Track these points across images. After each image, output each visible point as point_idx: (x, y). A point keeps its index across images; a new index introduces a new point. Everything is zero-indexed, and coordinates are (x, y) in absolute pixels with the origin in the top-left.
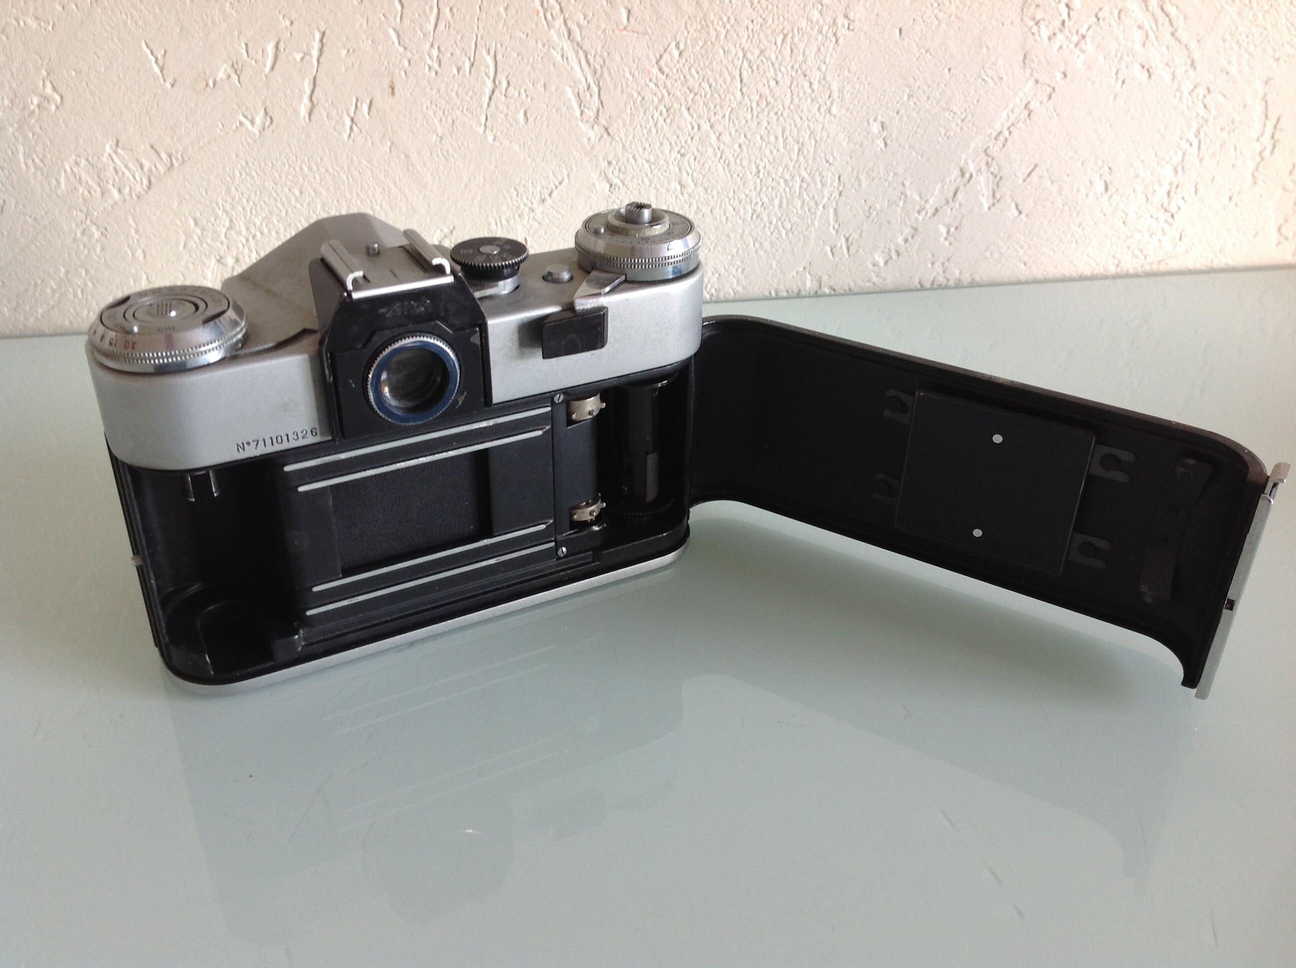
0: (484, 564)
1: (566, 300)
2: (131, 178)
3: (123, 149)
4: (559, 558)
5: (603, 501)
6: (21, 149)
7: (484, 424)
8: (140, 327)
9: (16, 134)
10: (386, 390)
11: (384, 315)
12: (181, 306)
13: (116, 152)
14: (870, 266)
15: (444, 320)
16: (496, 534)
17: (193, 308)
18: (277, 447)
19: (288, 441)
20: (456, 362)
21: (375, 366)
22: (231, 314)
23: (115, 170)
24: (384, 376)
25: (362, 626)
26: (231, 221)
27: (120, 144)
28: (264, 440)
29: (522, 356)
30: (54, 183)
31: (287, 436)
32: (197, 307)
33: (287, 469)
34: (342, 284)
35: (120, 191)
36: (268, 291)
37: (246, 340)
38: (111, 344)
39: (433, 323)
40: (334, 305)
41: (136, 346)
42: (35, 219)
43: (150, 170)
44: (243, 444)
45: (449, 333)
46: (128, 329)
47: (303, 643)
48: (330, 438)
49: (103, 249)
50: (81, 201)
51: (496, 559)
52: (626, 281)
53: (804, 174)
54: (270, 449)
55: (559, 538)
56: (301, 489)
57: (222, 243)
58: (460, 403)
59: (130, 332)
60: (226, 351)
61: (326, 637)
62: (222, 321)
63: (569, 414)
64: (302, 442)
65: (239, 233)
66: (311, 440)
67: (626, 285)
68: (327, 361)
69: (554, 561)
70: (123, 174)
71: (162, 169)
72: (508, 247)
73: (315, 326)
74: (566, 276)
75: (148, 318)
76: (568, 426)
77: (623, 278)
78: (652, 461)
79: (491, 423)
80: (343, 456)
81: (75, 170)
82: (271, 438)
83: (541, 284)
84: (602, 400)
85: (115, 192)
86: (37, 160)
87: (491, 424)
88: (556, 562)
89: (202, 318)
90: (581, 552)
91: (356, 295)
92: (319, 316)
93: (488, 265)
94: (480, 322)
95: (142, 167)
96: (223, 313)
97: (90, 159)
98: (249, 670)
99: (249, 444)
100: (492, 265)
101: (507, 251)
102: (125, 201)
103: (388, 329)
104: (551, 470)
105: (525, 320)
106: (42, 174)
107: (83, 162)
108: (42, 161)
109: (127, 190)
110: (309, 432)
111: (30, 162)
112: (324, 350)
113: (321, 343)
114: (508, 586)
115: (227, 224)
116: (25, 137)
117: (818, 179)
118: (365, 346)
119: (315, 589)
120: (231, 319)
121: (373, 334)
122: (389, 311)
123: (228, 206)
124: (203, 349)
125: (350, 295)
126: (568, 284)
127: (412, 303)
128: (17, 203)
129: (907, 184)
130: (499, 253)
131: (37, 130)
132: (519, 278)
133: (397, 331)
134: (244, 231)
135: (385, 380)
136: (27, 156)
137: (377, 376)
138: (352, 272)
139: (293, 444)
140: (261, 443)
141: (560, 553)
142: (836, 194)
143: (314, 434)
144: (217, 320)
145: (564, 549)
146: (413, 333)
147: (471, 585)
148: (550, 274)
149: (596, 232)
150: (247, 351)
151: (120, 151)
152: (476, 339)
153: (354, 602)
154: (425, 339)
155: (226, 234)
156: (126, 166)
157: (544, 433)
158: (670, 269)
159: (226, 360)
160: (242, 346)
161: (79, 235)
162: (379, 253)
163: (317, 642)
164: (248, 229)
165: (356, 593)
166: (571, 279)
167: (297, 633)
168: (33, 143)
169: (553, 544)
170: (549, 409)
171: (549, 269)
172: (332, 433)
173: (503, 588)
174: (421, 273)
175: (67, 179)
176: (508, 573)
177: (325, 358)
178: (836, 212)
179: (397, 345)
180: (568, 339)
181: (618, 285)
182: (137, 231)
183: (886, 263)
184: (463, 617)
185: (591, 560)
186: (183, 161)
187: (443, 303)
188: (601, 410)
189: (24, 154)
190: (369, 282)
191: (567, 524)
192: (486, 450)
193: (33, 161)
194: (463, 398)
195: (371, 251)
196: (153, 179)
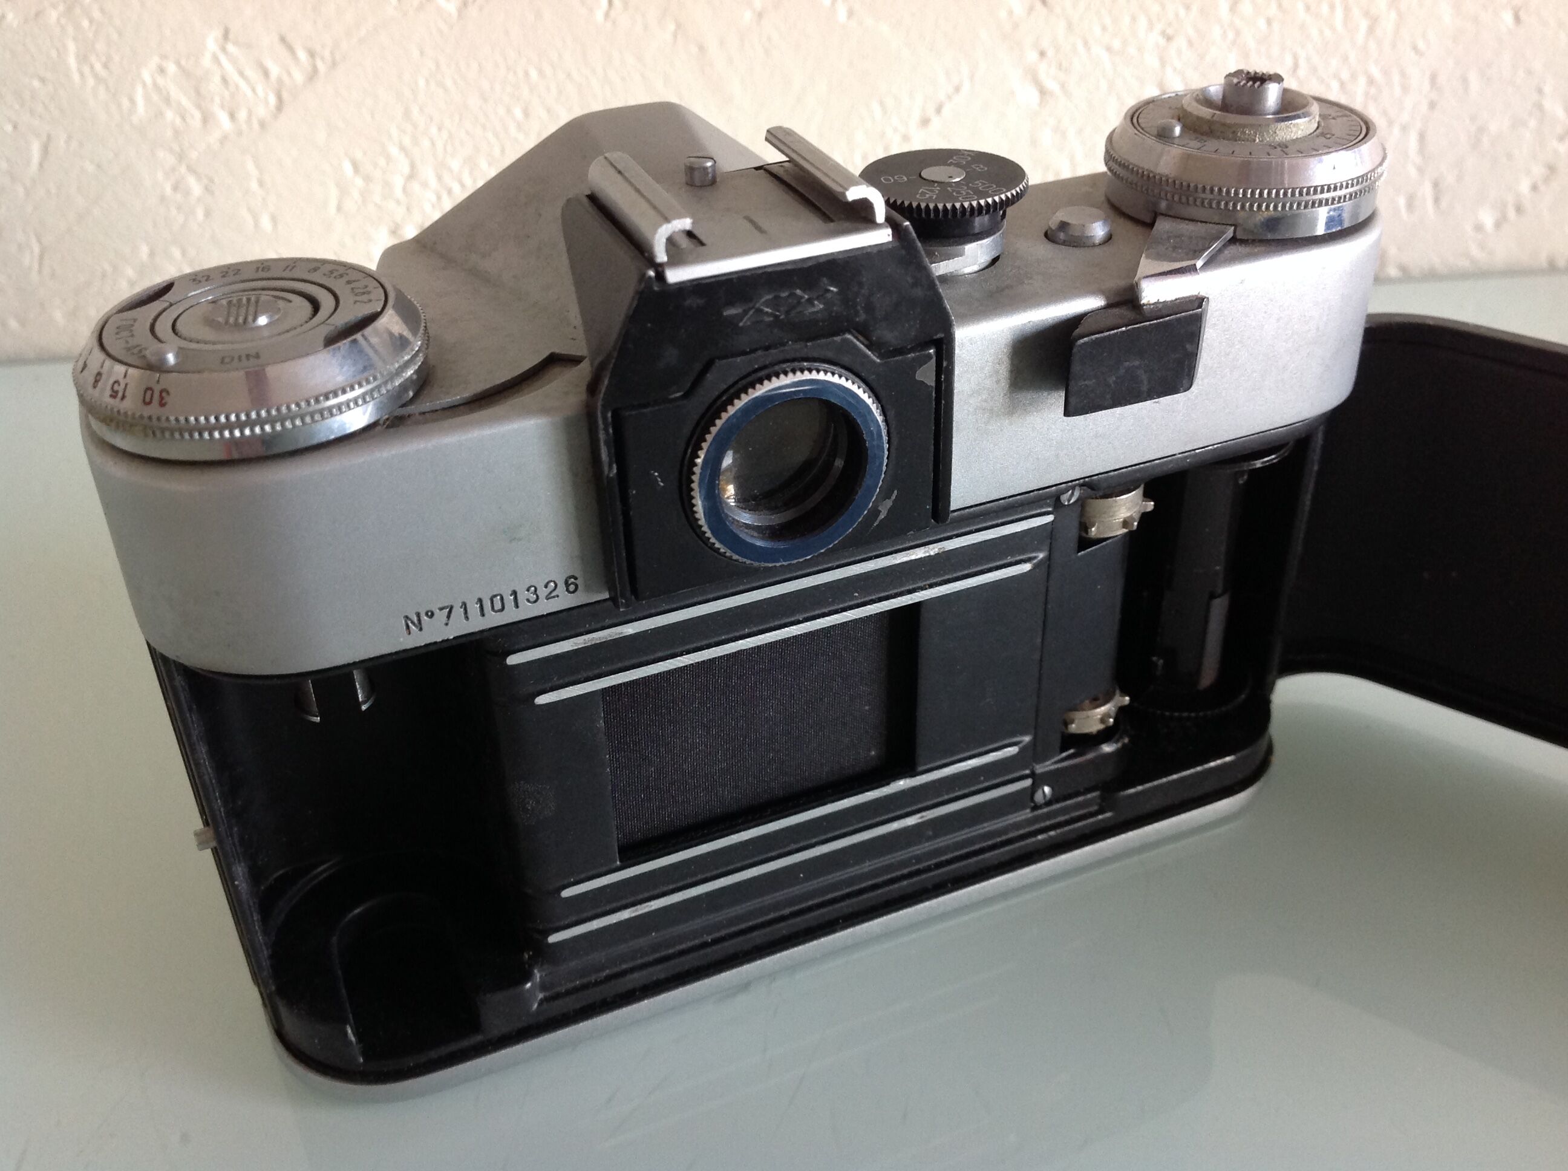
0: (895, 826)
1: (1117, 283)
2: (249, 93)
3: (236, 43)
4: (1036, 807)
5: (1124, 692)
6: (72, 47)
7: (919, 553)
8: (180, 352)
9: (63, 21)
10: (731, 490)
11: (732, 322)
12: (281, 304)
13: (224, 49)
14: (1469, 228)
15: (863, 331)
16: (921, 769)
17: (307, 307)
18: (494, 620)
19: (517, 606)
20: (882, 425)
21: (709, 438)
22: (391, 322)
23: (225, 80)
24: (728, 461)
25: (657, 955)
26: (413, 166)
27: (231, 36)
28: (464, 605)
29: (1012, 409)
30: (125, 103)
31: (514, 593)
32: (316, 306)
33: (513, 660)
34: (641, 249)
35: (232, 116)
36: (475, 273)
37: (424, 381)
38: (114, 395)
39: (838, 339)
40: (624, 300)
41: (167, 399)
42: (99, 166)
43: (280, 81)
44: (418, 615)
45: (874, 362)
46: (153, 359)
47: (541, 996)
48: (606, 595)
49: (208, 213)
50: (169, 133)
51: (919, 815)
52: (1233, 240)
53: (1376, 72)
54: (477, 624)
55: (1040, 769)
56: (542, 700)
57: (398, 202)
58: (882, 516)
59: (157, 367)
60: (379, 409)
61: (585, 980)
62: (374, 340)
63: (1084, 527)
64: (545, 607)
65: (425, 185)
66: (564, 601)
67: (1234, 249)
68: (606, 429)
69: (1026, 814)
70: (237, 86)
71: (299, 77)
72: (981, 168)
73: (580, 348)
74: (1098, 230)
75: (207, 334)
76: (1078, 552)
77: (1230, 233)
78: (1219, 608)
79: (933, 550)
80: (629, 629)
81: (160, 81)
82: (480, 601)
83: (1044, 250)
84: (1147, 495)
85: (223, 117)
86: (98, 67)
87: (932, 553)
88: (1030, 815)
89: (325, 331)
90: (1077, 794)
91: (674, 276)
92: (589, 324)
93: (949, 206)
94: (940, 335)
95: (266, 74)
96: (370, 319)
97: (183, 62)
98: (434, 1054)
99: (431, 615)
100: (958, 205)
101: (980, 176)
102: (240, 133)
103: (744, 353)
104: (1039, 640)
105: (1028, 329)
106: (107, 88)
107: (171, 68)
108: (106, 66)
109: (242, 115)
110: (562, 587)
111: (86, 70)
112: (600, 404)
113: (592, 388)
114: (938, 866)
115: (406, 170)
116: (78, 27)
117: (1396, 78)
118: (687, 395)
119: (566, 893)
120: (391, 334)
121: (708, 366)
122: (746, 312)
123: (407, 141)
124: (332, 402)
125: (661, 277)
126: (1105, 248)
127: (798, 292)
128: (70, 138)
129: (1547, 89)
130: (967, 180)
131: (96, 14)
132: (1003, 237)
133: (761, 358)
134: (433, 182)
135: (729, 468)
136: (83, 58)
137: (714, 461)
138: (667, 220)
139: (528, 611)
140: (458, 611)
141: (1039, 797)
142: (1424, 108)
143: (572, 588)
144: (358, 336)
145: (1047, 789)
146: (796, 363)
147: (867, 866)
148: (1063, 226)
149: (1164, 135)
150: (426, 405)
151: (230, 47)
152: (926, 375)
153: (640, 912)
154: (821, 376)
155: (404, 190)
156: (241, 74)
157: (1035, 567)
158: (1323, 214)
159: (379, 428)
160: (417, 395)
161: (168, 190)
162: (714, 182)
163: (568, 993)
164: (439, 178)
165: (646, 895)
166: (1109, 239)
167: (527, 976)
168: (91, 35)
169: (1028, 782)
170: (1050, 518)
171: (1061, 216)
172: (611, 587)
173: (928, 869)
174: (817, 223)
175: (147, 98)
176: (938, 840)
177: (601, 425)
178: (1422, 137)
179: (761, 391)
180: (1122, 371)
181: (1220, 251)
182: (261, 184)
183: (1498, 225)
184: (850, 930)
185: (1095, 808)
186: (334, 64)
187: (865, 291)
188: (1145, 517)
189: (77, 56)
190: (702, 244)
191: (1056, 741)
192: (917, 606)
193: (92, 67)
194: (889, 503)
195: (697, 175)
196: (285, 95)
